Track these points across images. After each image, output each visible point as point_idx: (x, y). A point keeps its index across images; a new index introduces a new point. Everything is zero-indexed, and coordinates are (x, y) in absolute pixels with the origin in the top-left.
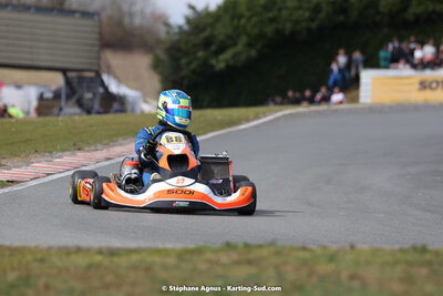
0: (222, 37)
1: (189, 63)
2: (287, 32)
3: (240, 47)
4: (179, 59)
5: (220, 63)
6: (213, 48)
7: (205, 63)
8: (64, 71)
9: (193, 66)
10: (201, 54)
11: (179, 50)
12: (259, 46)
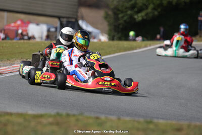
0: (141, 4)
1: (123, 17)
2: (174, 3)
3: (149, 10)
4: (118, 14)
5: (139, 17)
6: (136, 9)
7: (131, 17)
8: (59, 18)
9: (125, 18)
10: (129, 12)
11: (118, 10)
12: (159, 10)
